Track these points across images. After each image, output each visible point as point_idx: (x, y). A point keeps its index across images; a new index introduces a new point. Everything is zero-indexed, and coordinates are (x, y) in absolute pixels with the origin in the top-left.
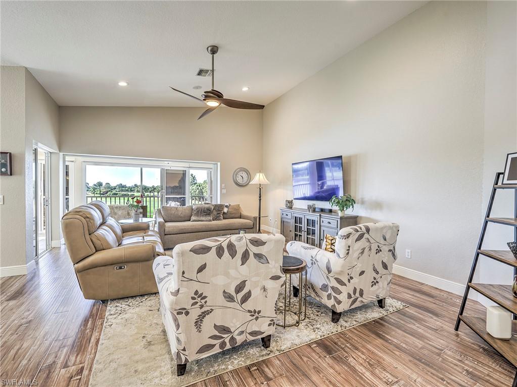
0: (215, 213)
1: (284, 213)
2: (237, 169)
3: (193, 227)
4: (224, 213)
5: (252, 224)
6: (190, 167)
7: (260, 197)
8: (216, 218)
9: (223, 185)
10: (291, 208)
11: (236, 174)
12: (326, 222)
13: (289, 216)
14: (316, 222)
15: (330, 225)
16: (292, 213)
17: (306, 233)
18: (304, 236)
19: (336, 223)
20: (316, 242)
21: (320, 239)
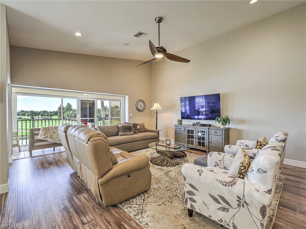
0: (134, 129)
1: (177, 127)
2: (138, 100)
3: (126, 140)
4: (138, 129)
5: (157, 135)
6: (97, 99)
7: (157, 118)
8: (135, 133)
9: (130, 111)
10: (181, 124)
12: (213, 132)
13: (182, 129)
14: (205, 132)
15: (216, 134)
16: (185, 127)
17: (197, 139)
18: (196, 141)
19: (221, 132)
20: (206, 144)
21: (209, 143)
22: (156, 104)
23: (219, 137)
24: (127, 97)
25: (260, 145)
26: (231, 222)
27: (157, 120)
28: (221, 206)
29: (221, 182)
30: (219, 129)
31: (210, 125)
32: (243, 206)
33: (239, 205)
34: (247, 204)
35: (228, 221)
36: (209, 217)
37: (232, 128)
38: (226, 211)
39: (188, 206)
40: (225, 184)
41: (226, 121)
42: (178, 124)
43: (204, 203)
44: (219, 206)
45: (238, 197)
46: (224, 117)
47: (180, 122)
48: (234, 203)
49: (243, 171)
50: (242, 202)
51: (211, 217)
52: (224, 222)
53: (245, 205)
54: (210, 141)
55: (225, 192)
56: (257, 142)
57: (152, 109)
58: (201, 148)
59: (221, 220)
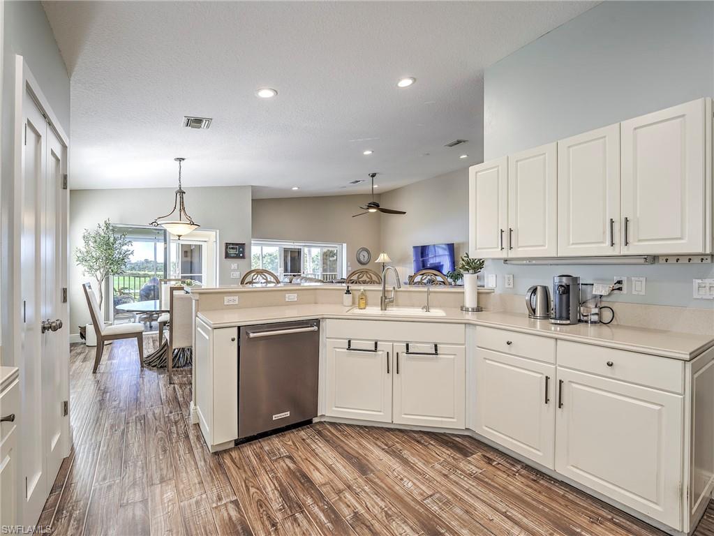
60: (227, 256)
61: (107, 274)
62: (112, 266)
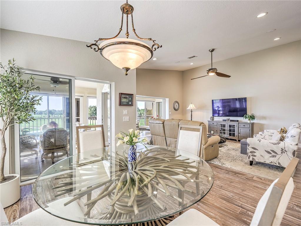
1: (210, 122)
2: (175, 102)
9: (170, 110)
10: (213, 120)
11: (174, 104)
12: (242, 125)
13: (215, 124)
14: (236, 126)
15: (245, 127)
16: (218, 122)
17: (228, 131)
18: (227, 132)
19: (249, 126)
20: (236, 135)
21: (238, 133)
22: (192, 105)
23: (247, 129)
24: (167, 100)
25: (283, 131)
26: (278, 161)
27: (192, 117)
28: (272, 155)
29: (272, 143)
30: (246, 123)
31: (238, 121)
32: (284, 152)
33: (282, 153)
34: (286, 151)
35: (275, 162)
36: (264, 162)
37: (256, 123)
38: (274, 157)
39: (251, 159)
40: (275, 144)
41: (252, 117)
42: (211, 120)
43: (261, 155)
44: (271, 155)
45: (282, 149)
46: (250, 115)
47: (213, 119)
48: (279, 152)
49: (282, 139)
50: (283, 151)
51: (265, 162)
52: (273, 163)
53: (285, 152)
54: (239, 132)
55: (275, 148)
56: (281, 129)
57: (188, 109)
58: (232, 137)
59: (272, 162)
60: (121, 104)
61: (12, 121)
62: (19, 112)
